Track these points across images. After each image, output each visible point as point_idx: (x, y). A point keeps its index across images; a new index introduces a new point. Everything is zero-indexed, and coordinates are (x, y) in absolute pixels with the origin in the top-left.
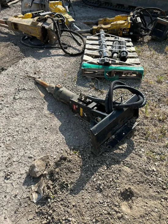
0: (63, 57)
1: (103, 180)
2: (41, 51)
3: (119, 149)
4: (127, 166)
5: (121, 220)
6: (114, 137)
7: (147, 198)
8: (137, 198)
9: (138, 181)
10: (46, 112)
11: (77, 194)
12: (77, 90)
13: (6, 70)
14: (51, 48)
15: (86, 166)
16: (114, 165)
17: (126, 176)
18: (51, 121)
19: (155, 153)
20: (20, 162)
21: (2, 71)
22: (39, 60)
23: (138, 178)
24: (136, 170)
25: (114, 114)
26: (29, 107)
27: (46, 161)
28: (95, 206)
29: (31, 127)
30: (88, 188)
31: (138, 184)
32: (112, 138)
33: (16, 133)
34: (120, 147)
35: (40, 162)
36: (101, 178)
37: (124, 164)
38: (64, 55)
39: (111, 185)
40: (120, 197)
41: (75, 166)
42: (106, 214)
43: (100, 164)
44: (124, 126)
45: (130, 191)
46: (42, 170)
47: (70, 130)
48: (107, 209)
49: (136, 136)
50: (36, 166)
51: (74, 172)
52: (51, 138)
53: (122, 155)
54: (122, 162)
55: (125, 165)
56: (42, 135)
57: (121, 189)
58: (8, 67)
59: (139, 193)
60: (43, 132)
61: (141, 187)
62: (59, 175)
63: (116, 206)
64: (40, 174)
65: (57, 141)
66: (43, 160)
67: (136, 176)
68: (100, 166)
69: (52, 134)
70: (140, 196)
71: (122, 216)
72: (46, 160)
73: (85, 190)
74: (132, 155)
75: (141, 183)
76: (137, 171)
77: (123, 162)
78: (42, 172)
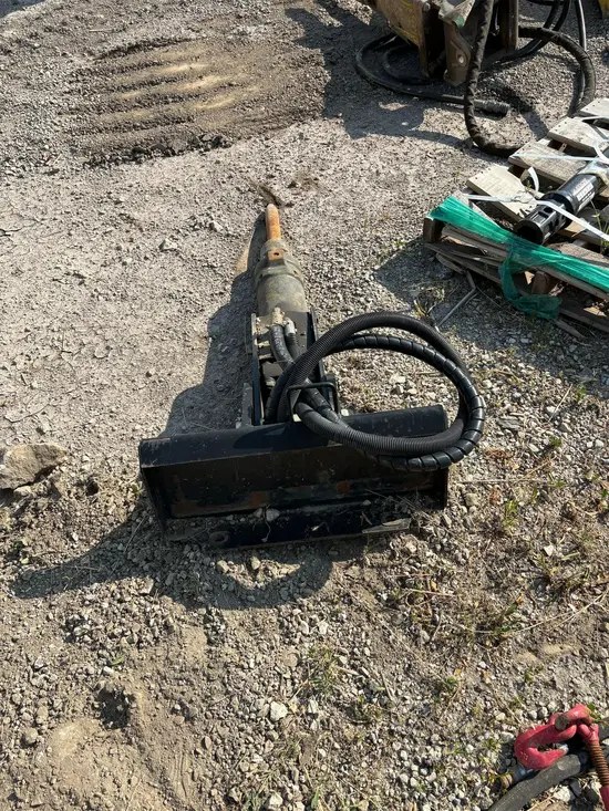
0: (451, 149)
1: (106, 615)
2: (393, 107)
3: (249, 566)
4: (207, 634)
5: (23, 751)
6: (271, 515)
7: (152, 771)
8: (130, 743)
9: (181, 704)
10: (200, 325)
11: (24, 598)
12: (356, 295)
13: (225, 147)
14: (439, 101)
15: (114, 545)
16: (174, 601)
17: (167, 658)
18: (184, 360)
19: (356, 673)
20: (12, 429)
21: (213, 148)
22: (353, 138)
23: (191, 694)
24: (209, 666)
25: (271, 433)
26: (173, 288)
27: (42, 462)
28: (16, 661)
29: (120, 350)
30: (58, 605)
31: (174, 711)
32: (264, 516)
33: (74, 349)
34: (256, 563)
35: (27, 454)
36: (105, 605)
37: (207, 620)
38: (459, 144)
39: (103, 647)
40: (92, 697)
41: (90, 523)
42: (12, 702)
43: (146, 567)
44: (353, 504)
45: (128, 706)
46: (18, 479)
47: (201, 415)
48: (27, 693)
49: (361, 564)
50: (5, 458)
51: (72, 539)
52: (134, 410)
53: (232, 588)
54: (204, 611)
55: (208, 625)
56: (124, 386)
57: (113, 679)
58: (239, 139)
59: (147, 733)
60: (133, 381)
61: (170, 725)
62: (37, 517)
63: (51, 706)
64: (8, 486)
65: (138, 427)
66: (36, 455)
67: (192, 684)
68: (143, 574)
69: (145, 400)
70: (140, 747)
71: (34, 745)
72: (44, 459)
73: (47, 605)
74: (268, 615)
75: (183, 715)
76: (210, 671)
77: (209, 612)
78: (16, 483)
